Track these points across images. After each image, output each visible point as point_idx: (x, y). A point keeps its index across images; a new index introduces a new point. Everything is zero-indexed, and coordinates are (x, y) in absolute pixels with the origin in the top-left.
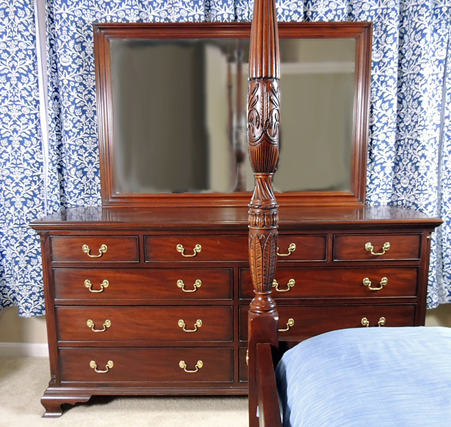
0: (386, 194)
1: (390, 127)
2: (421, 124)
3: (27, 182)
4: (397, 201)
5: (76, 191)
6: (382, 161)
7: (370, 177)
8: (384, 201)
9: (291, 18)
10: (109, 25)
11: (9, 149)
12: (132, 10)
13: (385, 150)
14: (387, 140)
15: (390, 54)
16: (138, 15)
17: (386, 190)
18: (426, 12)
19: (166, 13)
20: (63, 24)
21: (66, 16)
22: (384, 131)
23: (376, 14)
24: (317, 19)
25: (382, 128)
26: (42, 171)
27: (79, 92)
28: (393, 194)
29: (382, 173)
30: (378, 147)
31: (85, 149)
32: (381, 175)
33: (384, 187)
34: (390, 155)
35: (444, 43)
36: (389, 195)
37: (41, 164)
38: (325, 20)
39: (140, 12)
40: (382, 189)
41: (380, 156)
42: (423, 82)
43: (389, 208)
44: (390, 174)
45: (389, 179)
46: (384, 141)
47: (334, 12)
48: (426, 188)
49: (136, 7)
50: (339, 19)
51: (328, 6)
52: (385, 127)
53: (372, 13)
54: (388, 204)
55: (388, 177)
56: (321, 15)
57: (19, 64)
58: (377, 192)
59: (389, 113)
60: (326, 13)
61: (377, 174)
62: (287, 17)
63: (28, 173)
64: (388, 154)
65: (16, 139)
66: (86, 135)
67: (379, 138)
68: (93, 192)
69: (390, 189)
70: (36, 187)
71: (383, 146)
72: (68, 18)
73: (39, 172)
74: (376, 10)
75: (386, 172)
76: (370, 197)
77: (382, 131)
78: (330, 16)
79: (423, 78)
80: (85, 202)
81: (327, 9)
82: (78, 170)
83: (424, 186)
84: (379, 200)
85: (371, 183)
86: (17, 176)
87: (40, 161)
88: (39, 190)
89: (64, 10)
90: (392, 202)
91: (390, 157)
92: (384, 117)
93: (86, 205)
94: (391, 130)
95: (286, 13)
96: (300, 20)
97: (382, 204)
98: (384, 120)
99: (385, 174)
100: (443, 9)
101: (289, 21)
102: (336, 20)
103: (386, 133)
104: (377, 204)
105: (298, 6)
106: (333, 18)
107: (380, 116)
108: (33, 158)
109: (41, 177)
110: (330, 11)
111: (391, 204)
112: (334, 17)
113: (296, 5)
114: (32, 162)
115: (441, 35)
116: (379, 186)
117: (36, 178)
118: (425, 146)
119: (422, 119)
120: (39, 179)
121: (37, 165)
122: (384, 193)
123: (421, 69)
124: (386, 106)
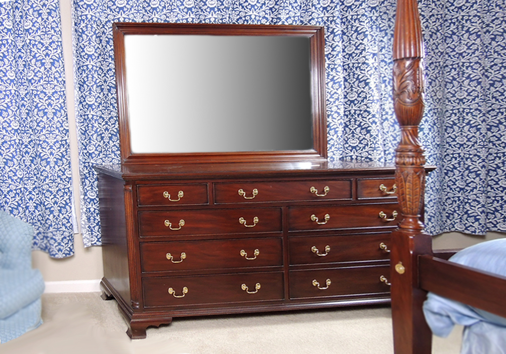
0: (338, 151)
1: (340, 102)
2: (370, 98)
3: (58, 145)
4: (346, 157)
5: (97, 153)
6: (335, 126)
8: (337, 157)
9: (261, 22)
10: (122, 24)
11: (45, 119)
12: (138, 14)
13: (338, 119)
14: (338, 111)
15: (338, 49)
16: (142, 17)
18: (366, 20)
19: (165, 16)
20: (88, 23)
21: (90, 17)
22: (336, 104)
23: (323, 20)
24: (280, 23)
25: (334, 102)
26: (68, 137)
27: (99, 74)
29: (336, 136)
30: (332, 116)
31: (103, 118)
32: (335, 137)
34: (341, 122)
35: (376, 42)
37: (67, 131)
38: (286, 24)
39: (144, 15)
40: (336, 148)
41: (334, 123)
42: (369, 69)
43: (341, 162)
44: (341, 136)
45: (341, 140)
46: (336, 112)
47: (293, 19)
48: (378, 146)
49: (141, 12)
50: (296, 23)
51: (288, 14)
52: (337, 102)
53: (320, 20)
54: (340, 159)
55: (339, 139)
56: (283, 20)
57: (53, 52)
58: (332, 150)
59: (339, 91)
60: (287, 19)
62: (258, 21)
63: (59, 138)
64: (339, 122)
65: (50, 110)
66: (103, 108)
67: (333, 109)
68: (108, 153)
70: (64, 149)
71: (335, 115)
72: (91, 19)
73: (66, 138)
74: (322, 18)
75: (338, 135)
77: (334, 105)
78: (290, 21)
79: (369, 66)
80: (103, 161)
81: (288, 16)
82: (98, 135)
83: (376, 145)
84: (334, 156)
86: (51, 141)
87: (67, 128)
88: (66, 152)
89: (89, 12)
90: (343, 157)
91: (341, 124)
92: (335, 95)
93: (103, 163)
94: (341, 103)
95: (257, 18)
96: (268, 24)
97: (335, 159)
98: (336, 96)
99: (338, 136)
100: (372, 18)
101: (259, 24)
102: (294, 24)
103: (337, 106)
104: (332, 159)
105: (266, 14)
106: (291, 22)
107: (332, 93)
108: (62, 126)
109: (67, 141)
110: (290, 17)
111: (342, 159)
112: (293, 22)
113: (264, 13)
114: (61, 129)
115: (373, 36)
117: (64, 142)
118: (375, 115)
119: (370, 95)
120: (66, 143)
121: (64, 132)
123: (366, 59)
124: (336, 86)
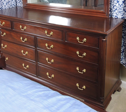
7: (113, 5)
17: (120, 11)
28: (124, 14)
33: (119, 10)
36: (122, 14)
45: (121, 7)
61: (115, 4)
69: (122, 11)
76: (113, 14)
85: (113, 8)
116: (116, 9)
122: (119, 13)
